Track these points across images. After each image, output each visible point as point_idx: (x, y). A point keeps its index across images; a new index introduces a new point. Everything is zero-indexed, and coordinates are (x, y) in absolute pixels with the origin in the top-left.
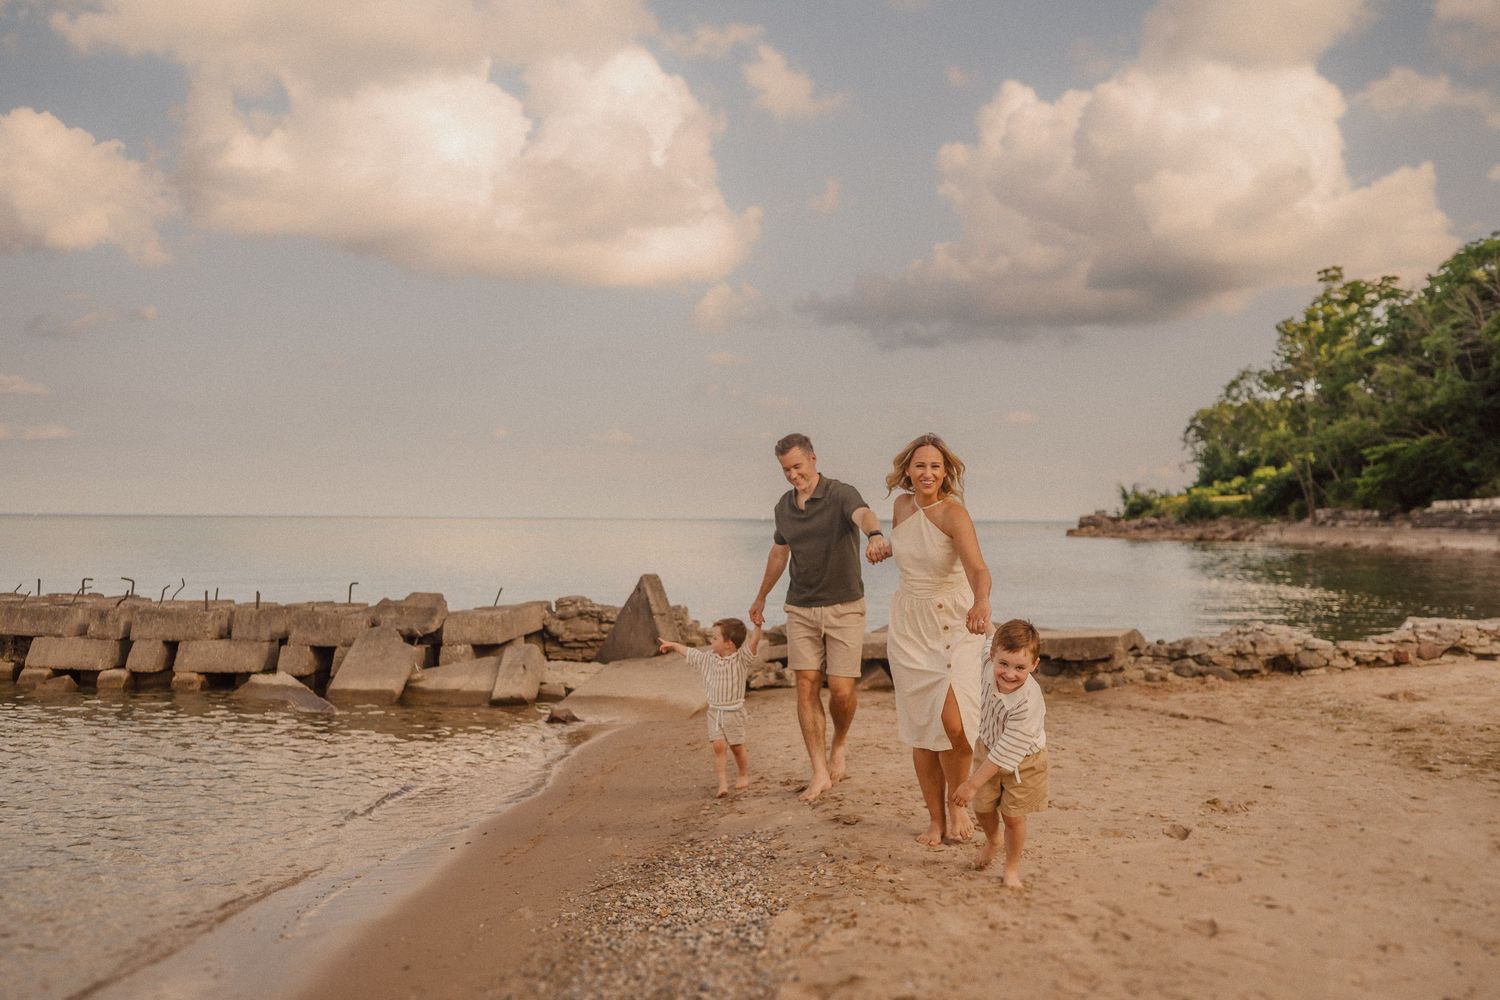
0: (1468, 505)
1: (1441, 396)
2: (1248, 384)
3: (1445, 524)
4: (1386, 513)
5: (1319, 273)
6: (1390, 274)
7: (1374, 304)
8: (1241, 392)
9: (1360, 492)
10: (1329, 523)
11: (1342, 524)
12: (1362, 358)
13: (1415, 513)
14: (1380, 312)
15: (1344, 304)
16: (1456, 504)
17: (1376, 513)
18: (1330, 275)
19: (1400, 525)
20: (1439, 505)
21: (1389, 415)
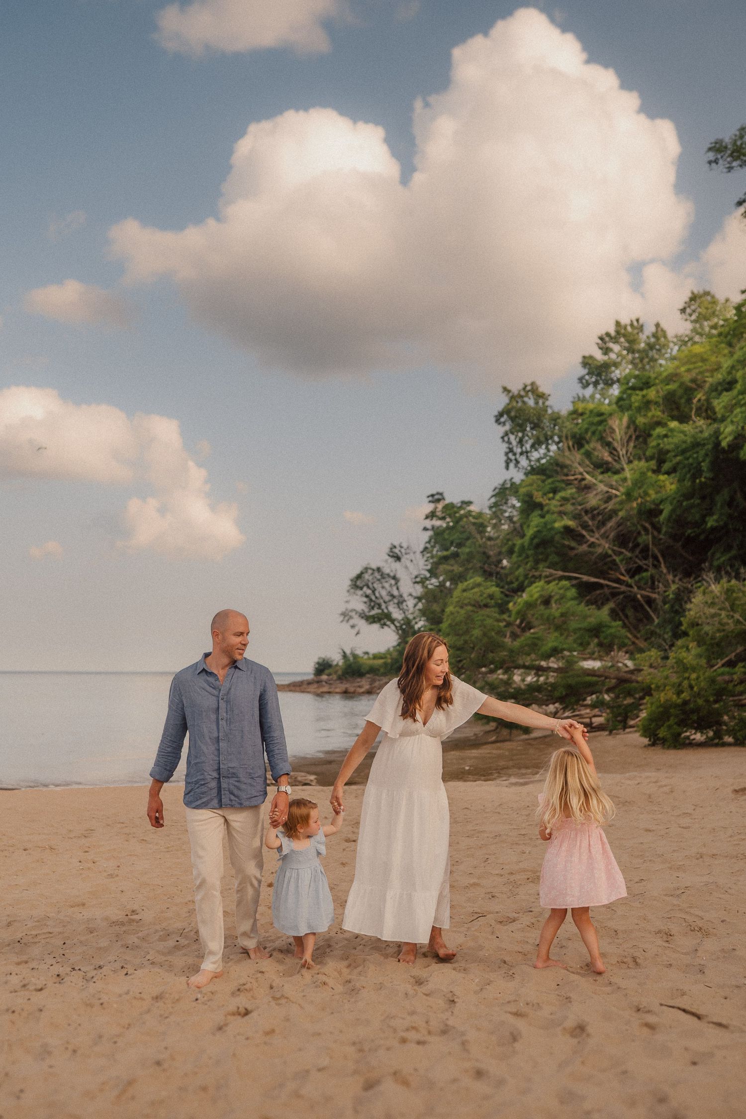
5: (428, 497)
6: (466, 499)
18: (436, 498)
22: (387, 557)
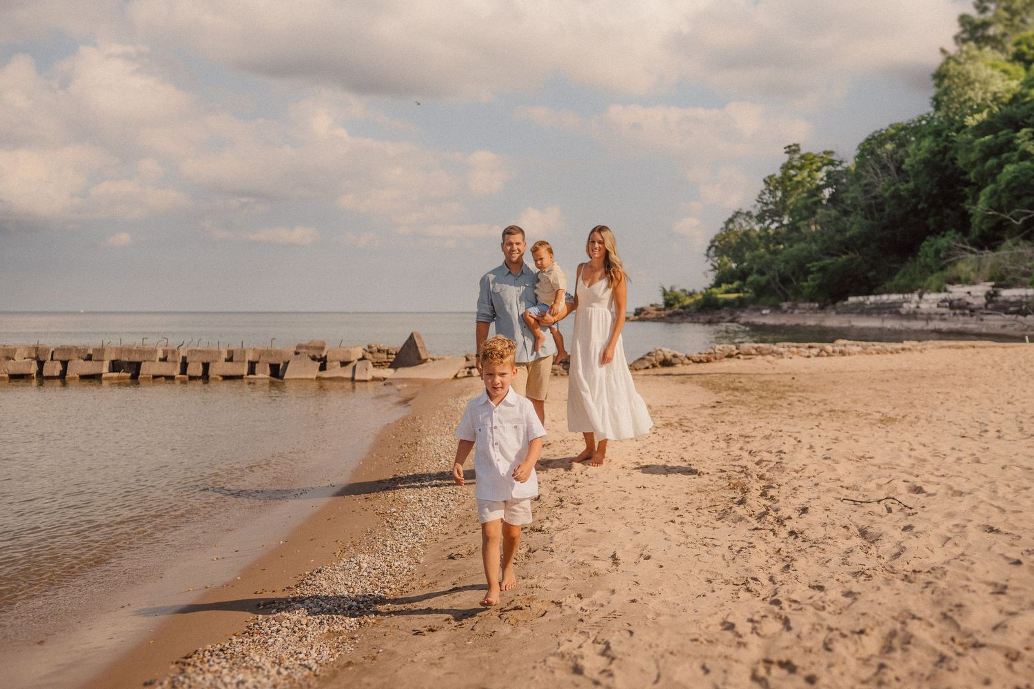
0: (868, 299)
1: (854, 231)
2: (739, 221)
3: (856, 311)
4: (822, 304)
5: (785, 148)
6: (828, 149)
7: (819, 169)
8: (735, 226)
9: (806, 292)
10: (790, 311)
11: (796, 311)
12: (809, 205)
13: (839, 304)
14: (822, 174)
15: (801, 168)
16: (861, 298)
17: (817, 305)
18: (792, 149)
19: (830, 312)
20: (852, 299)
21: (824, 242)
22: (756, 202)
